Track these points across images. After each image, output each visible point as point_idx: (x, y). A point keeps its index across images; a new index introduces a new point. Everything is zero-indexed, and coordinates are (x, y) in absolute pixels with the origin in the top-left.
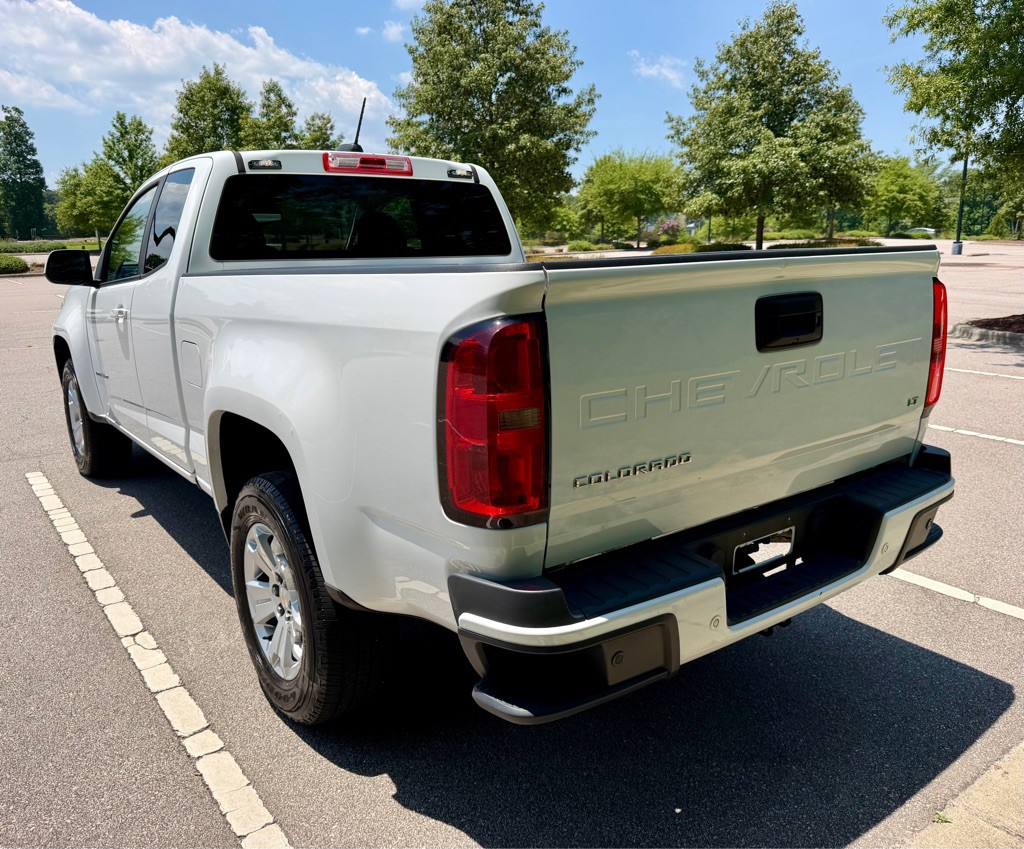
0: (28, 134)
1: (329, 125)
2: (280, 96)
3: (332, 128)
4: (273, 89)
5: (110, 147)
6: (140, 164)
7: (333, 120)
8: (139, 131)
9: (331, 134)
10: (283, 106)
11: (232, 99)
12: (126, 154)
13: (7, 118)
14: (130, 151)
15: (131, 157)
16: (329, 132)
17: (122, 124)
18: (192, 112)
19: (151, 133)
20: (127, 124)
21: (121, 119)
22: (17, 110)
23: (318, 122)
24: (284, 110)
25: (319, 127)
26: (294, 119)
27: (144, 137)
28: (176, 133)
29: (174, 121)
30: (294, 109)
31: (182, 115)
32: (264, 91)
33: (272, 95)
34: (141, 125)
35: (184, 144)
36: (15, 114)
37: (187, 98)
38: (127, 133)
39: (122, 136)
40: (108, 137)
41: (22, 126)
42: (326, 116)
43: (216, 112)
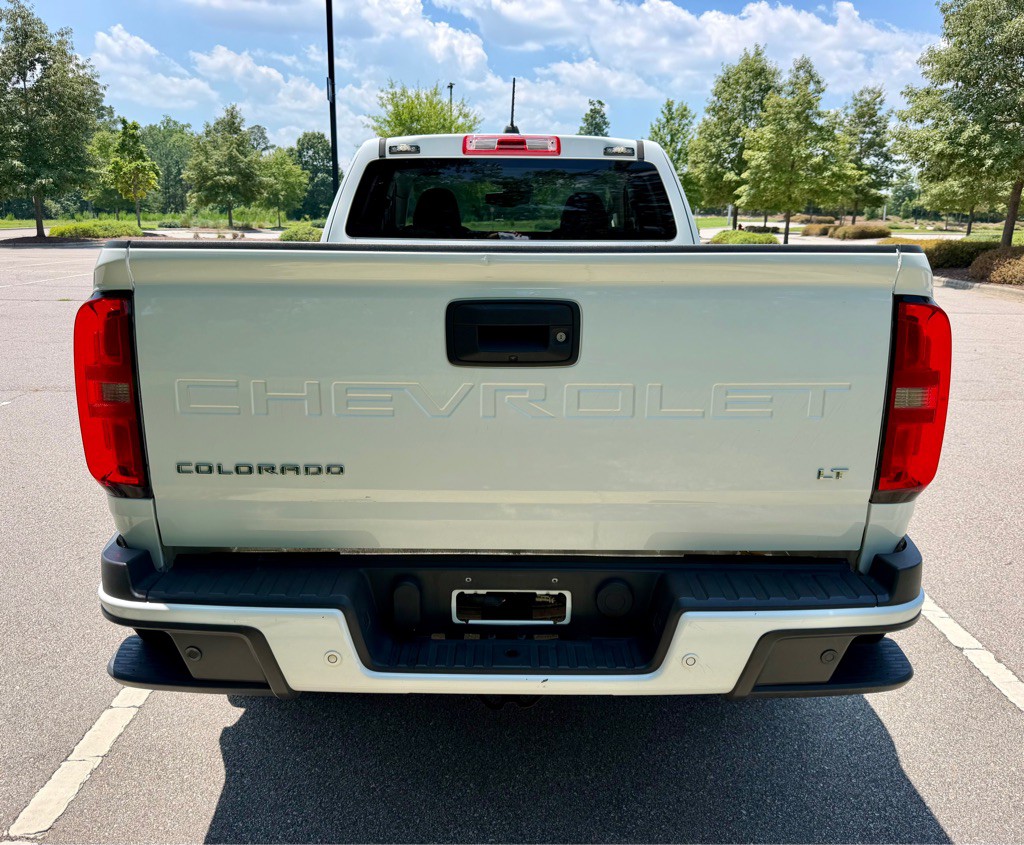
0: (605, 123)
1: (878, 100)
2: (809, 72)
3: (881, 102)
4: (804, 66)
5: (655, 132)
6: (678, 148)
7: (884, 94)
8: (683, 116)
9: (880, 109)
10: (812, 83)
11: (767, 80)
12: (668, 138)
13: (591, 110)
14: (672, 136)
15: (672, 141)
16: (876, 107)
17: (670, 110)
18: (726, 95)
19: (694, 117)
20: (673, 110)
21: (669, 106)
22: (600, 102)
23: (867, 97)
24: (812, 87)
25: (866, 103)
26: (821, 95)
27: (687, 122)
28: (707, 117)
29: (707, 105)
30: (823, 86)
31: (716, 98)
32: (793, 68)
33: (801, 72)
34: (685, 110)
35: (713, 127)
36: (598, 106)
37: (724, 82)
38: (672, 118)
39: (668, 121)
40: (655, 123)
41: (602, 116)
42: (877, 90)
43: (748, 93)
